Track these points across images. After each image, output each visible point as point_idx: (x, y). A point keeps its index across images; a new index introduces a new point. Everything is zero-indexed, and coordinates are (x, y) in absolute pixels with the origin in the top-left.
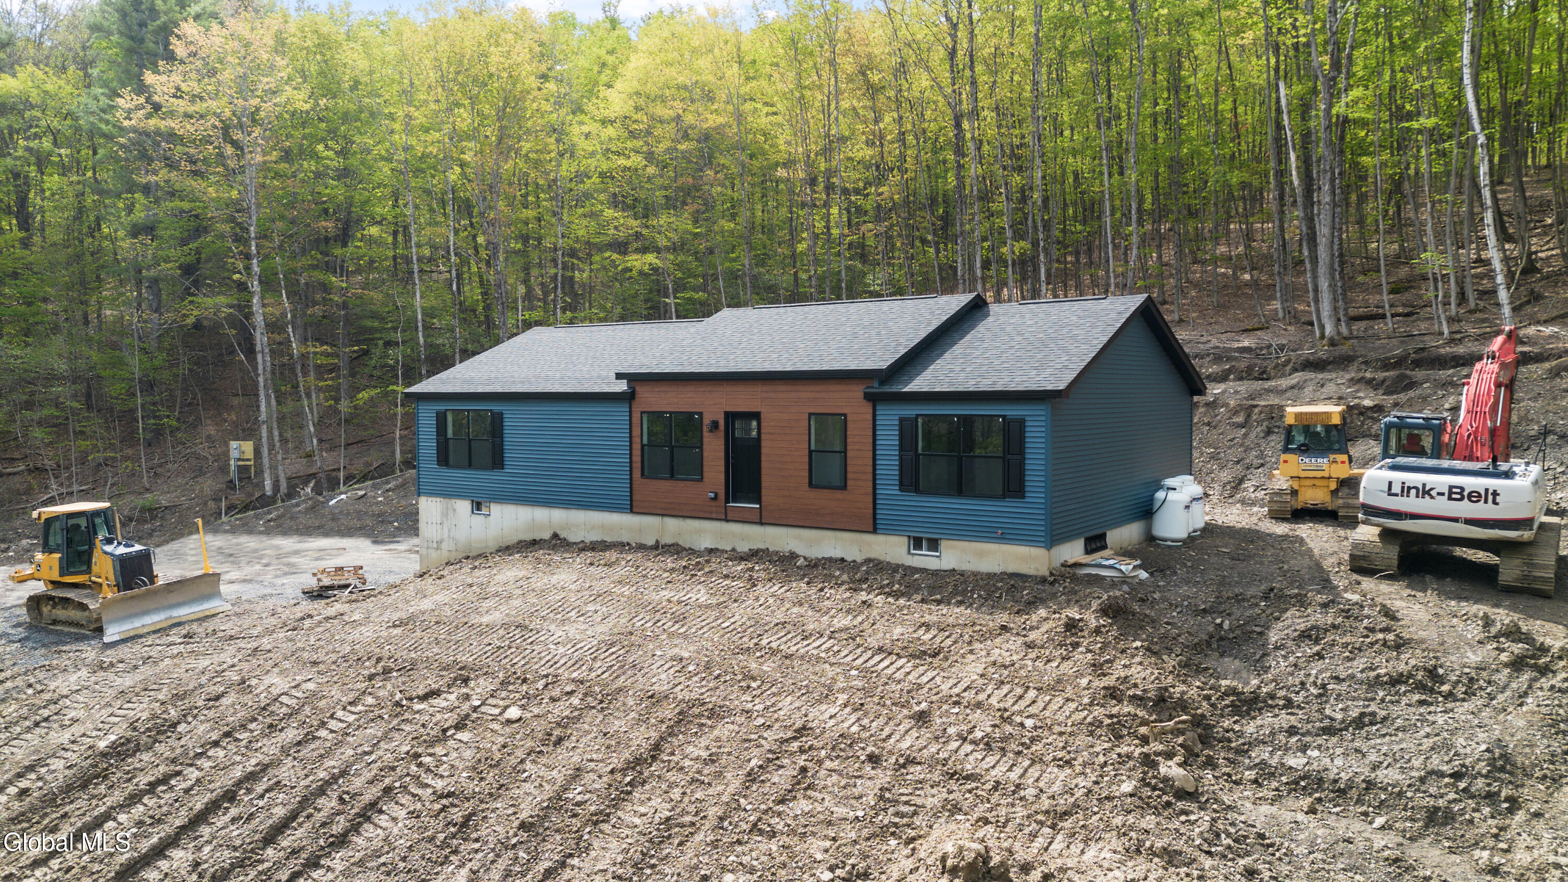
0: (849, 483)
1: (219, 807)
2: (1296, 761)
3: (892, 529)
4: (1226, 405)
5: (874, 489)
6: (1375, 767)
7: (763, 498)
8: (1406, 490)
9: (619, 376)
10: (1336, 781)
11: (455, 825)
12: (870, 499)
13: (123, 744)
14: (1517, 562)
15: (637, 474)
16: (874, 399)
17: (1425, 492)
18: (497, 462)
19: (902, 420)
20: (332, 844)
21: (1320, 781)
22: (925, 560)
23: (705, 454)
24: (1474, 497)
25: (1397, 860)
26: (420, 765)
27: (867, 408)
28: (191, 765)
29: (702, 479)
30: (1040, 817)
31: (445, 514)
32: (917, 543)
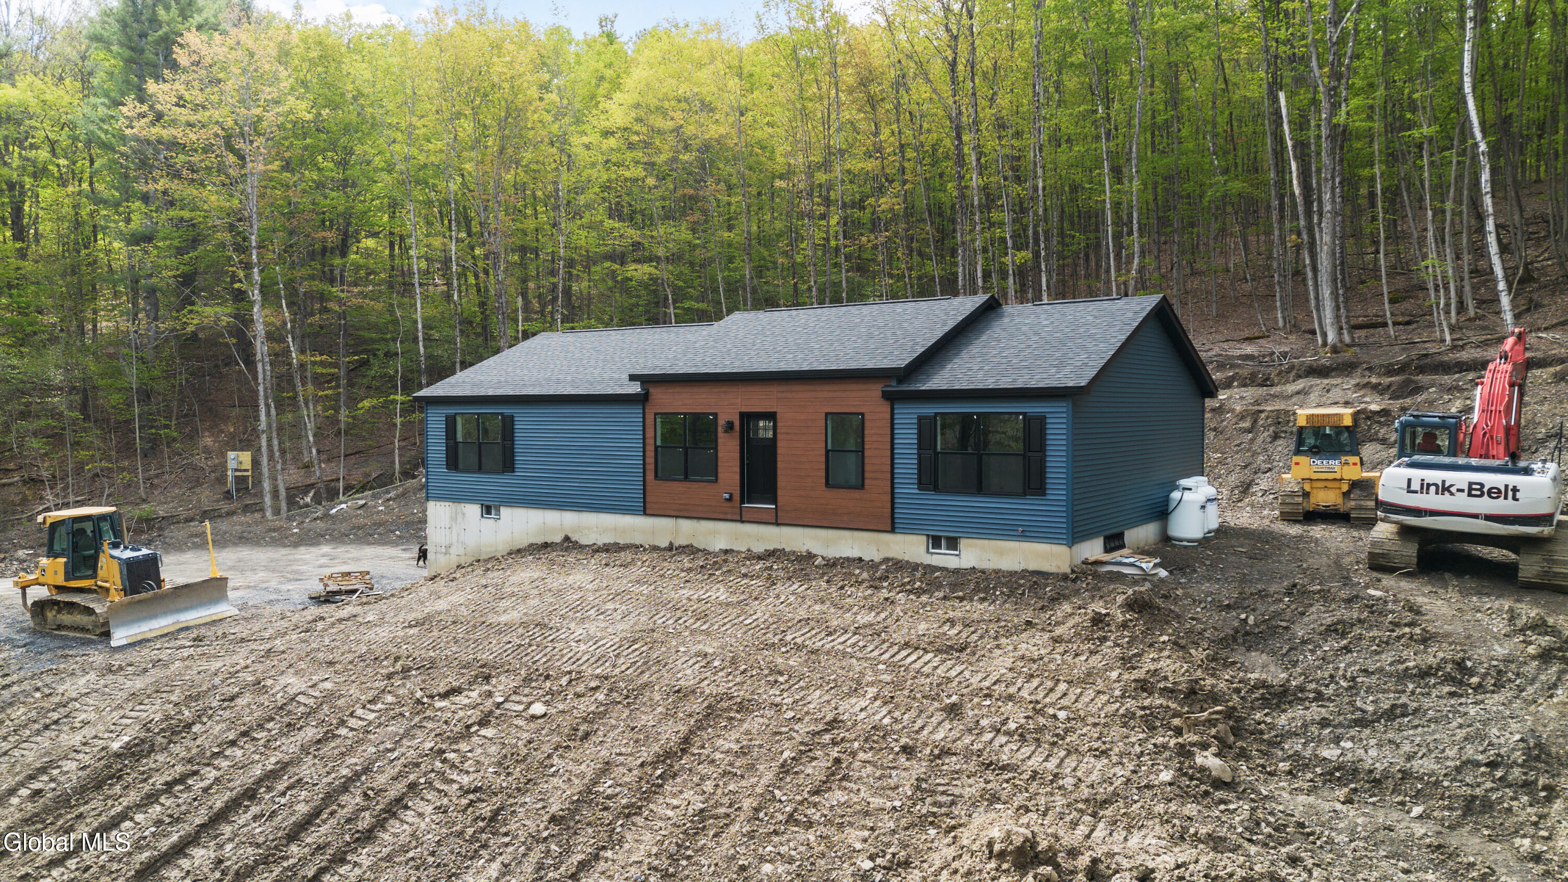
0: (867, 482)
1: (240, 805)
2: (1330, 753)
3: (910, 529)
4: (1233, 410)
5: (893, 488)
6: (1410, 758)
7: (780, 499)
8: (1425, 487)
9: (633, 378)
10: (1371, 771)
11: (483, 819)
12: (889, 497)
13: (137, 745)
14: (1538, 558)
15: (650, 476)
16: (892, 398)
17: (1445, 489)
18: (508, 465)
19: (920, 419)
20: (358, 839)
21: (1356, 771)
22: (945, 559)
23: (720, 455)
24: (1494, 493)
25: (1439, 847)
26: (444, 761)
27: (885, 408)
28: (208, 765)
29: (716, 481)
30: (1080, 806)
31: (454, 519)
32: (936, 542)
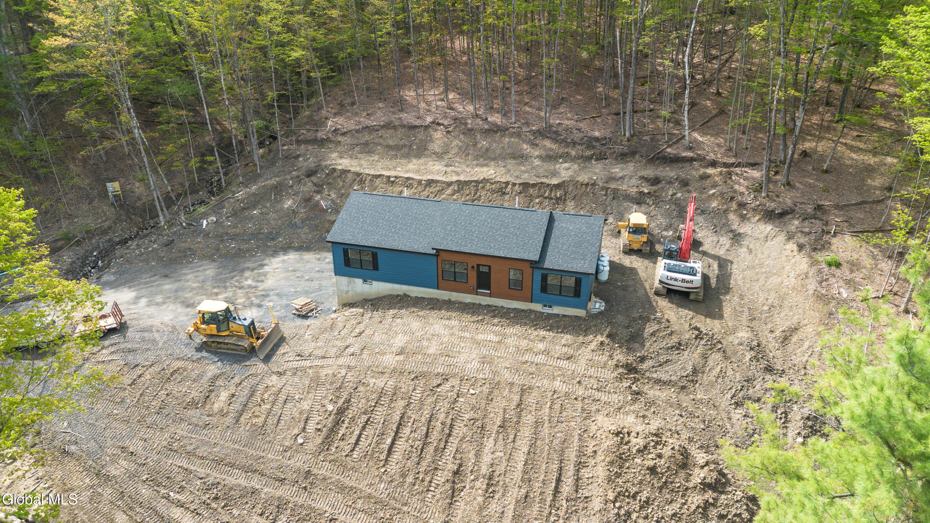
0: (523, 289)
1: (399, 428)
2: (655, 376)
3: (537, 302)
4: (598, 185)
5: (532, 291)
6: (671, 376)
7: (492, 290)
8: (671, 279)
9: (433, 249)
12: (530, 294)
13: (340, 409)
14: (695, 294)
15: (440, 278)
16: (533, 268)
17: (676, 280)
18: (376, 267)
19: (542, 274)
21: (660, 381)
22: (547, 310)
23: (469, 275)
24: (688, 282)
26: (456, 411)
27: (531, 270)
29: (467, 282)
31: (349, 283)
32: (545, 306)
